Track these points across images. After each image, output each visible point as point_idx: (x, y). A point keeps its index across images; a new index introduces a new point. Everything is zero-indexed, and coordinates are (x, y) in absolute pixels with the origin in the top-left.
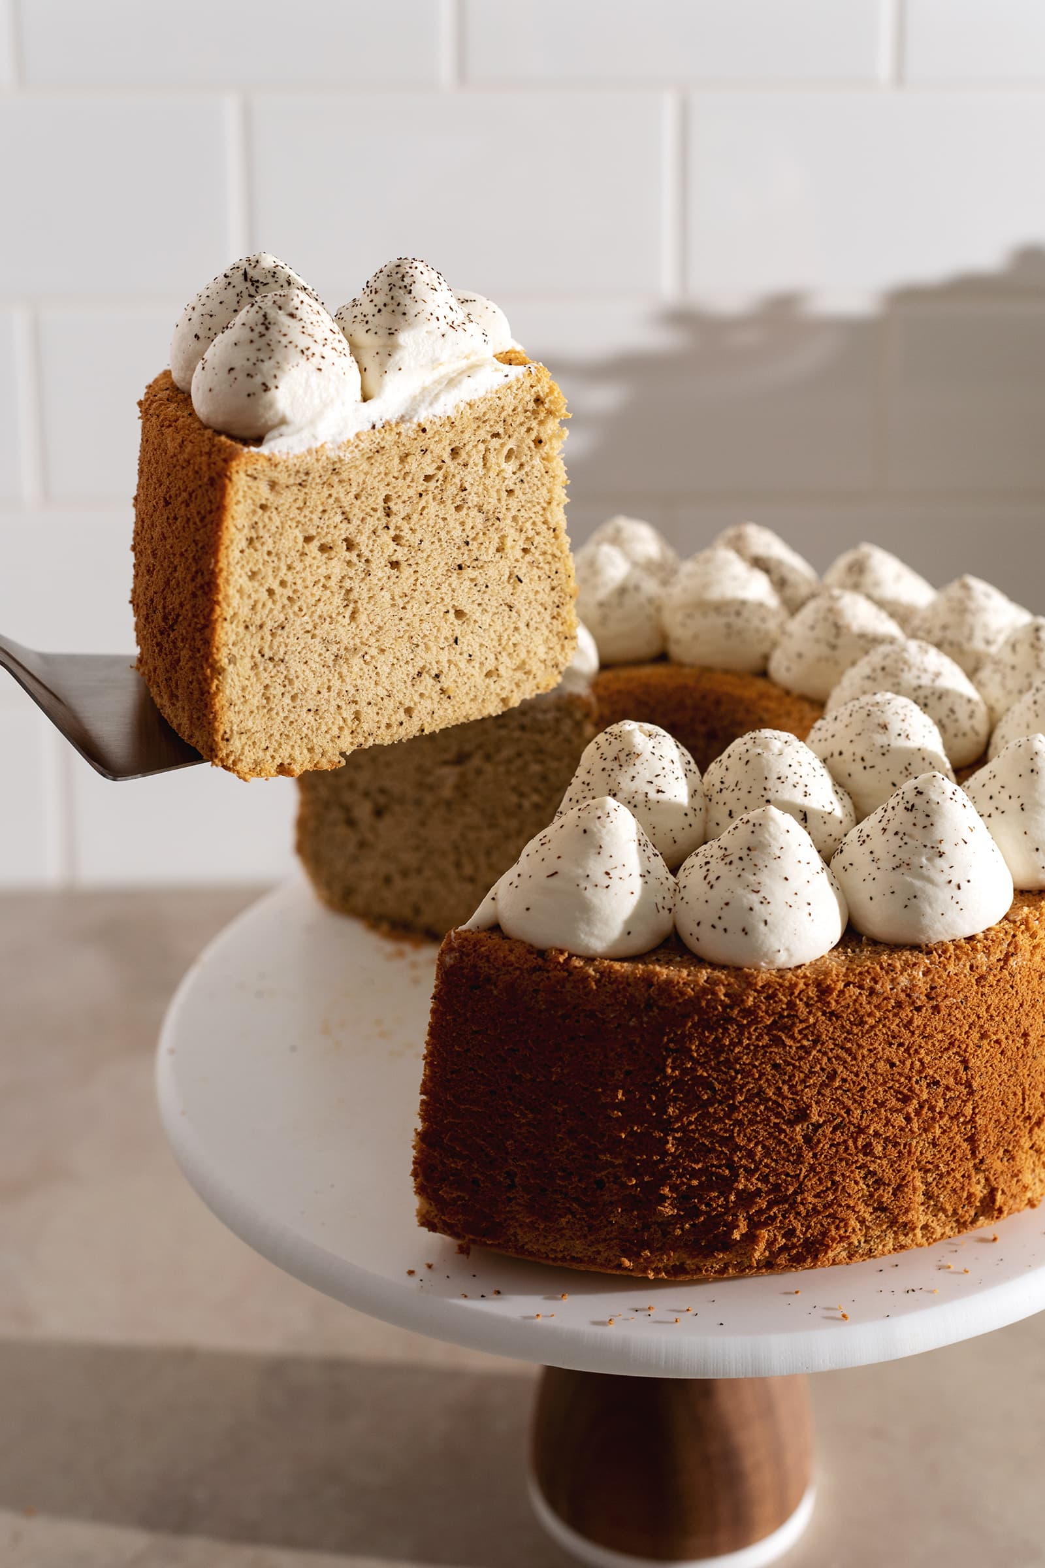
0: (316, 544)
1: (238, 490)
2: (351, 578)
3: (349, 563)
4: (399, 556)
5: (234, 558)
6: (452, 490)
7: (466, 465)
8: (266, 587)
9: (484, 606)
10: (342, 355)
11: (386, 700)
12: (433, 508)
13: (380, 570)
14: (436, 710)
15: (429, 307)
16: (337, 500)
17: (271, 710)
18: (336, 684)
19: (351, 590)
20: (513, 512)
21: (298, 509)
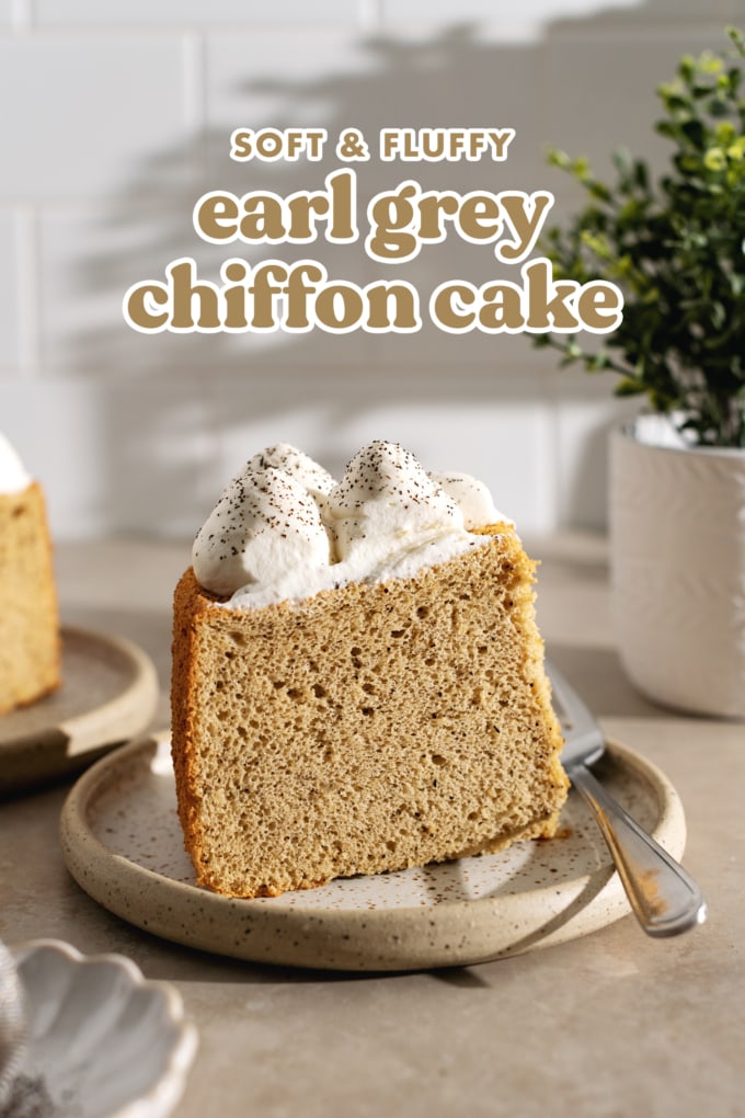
0: (285, 689)
1: (202, 639)
2: (323, 722)
3: (321, 708)
4: (372, 702)
5: (203, 700)
6: (420, 645)
7: (434, 623)
8: (237, 725)
9: (463, 753)
10: (308, 524)
11: (366, 835)
12: (403, 661)
13: (352, 716)
14: (419, 847)
15: (393, 482)
16: (303, 651)
17: (249, 836)
18: (313, 815)
19: (324, 732)
20: (487, 668)
21: (265, 658)
